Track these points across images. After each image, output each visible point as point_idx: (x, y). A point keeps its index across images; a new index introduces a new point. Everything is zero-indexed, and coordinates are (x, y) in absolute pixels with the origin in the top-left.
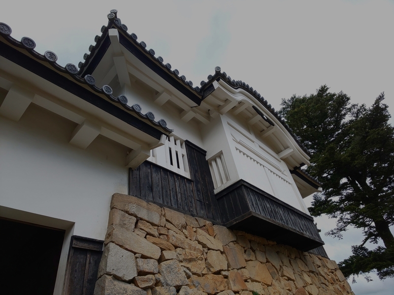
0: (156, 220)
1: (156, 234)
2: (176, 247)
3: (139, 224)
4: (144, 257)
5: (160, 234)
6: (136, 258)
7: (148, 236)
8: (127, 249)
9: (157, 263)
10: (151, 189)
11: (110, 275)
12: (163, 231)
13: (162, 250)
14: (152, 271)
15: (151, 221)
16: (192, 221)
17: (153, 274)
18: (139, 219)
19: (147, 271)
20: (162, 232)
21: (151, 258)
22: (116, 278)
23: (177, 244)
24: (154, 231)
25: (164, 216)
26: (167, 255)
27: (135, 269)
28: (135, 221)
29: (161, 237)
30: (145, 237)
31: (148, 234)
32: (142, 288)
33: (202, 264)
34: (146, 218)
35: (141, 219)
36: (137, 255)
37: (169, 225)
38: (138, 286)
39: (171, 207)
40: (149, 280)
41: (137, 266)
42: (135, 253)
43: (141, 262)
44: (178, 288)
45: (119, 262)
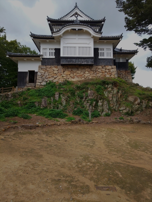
0: (45, 68)
2: (48, 71)
10: (45, 63)
12: (46, 69)
16: (52, 66)
17: (43, 75)
18: (42, 68)
21: (43, 73)
24: (44, 69)
26: (46, 72)
30: (43, 71)
33: (52, 73)
39: (48, 65)
42: (41, 73)
44: (47, 76)
45: (39, 74)
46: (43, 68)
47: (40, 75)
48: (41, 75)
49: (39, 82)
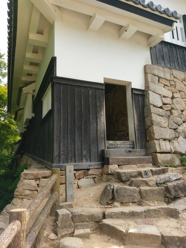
0: (168, 77)
1: (169, 85)
3: (160, 80)
4: (164, 97)
5: (171, 85)
6: (161, 97)
7: (165, 86)
8: (156, 93)
9: (171, 99)
10: (163, 58)
11: (152, 105)
13: (173, 93)
14: (169, 103)
15: (166, 78)
17: (170, 104)
18: (159, 77)
19: (167, 103)
20: (172, 84)
21: (168, 97)
22: (154, 106)
23: (180, 90)
24: (168, 83)
25: (173, 74)
26: (175, 95)
27: (162, 102)
28: (158, 79)
29: (172, 86)
30: (164, 87)
31: (165, 85)
32: (166, 110)
34: (163, 76)
35: (161, 78)
36: (161, 96)
37: (175, 80)
38: (164, 109)
40: (169, 107)
41: (162, 101)
42: (160, 95)
43: (163, 99)
44: (182, 111)
45: (154, 99)
46: (161, 75)
47: (161, 108)
48: (164, 104)
49: (165, 140)
